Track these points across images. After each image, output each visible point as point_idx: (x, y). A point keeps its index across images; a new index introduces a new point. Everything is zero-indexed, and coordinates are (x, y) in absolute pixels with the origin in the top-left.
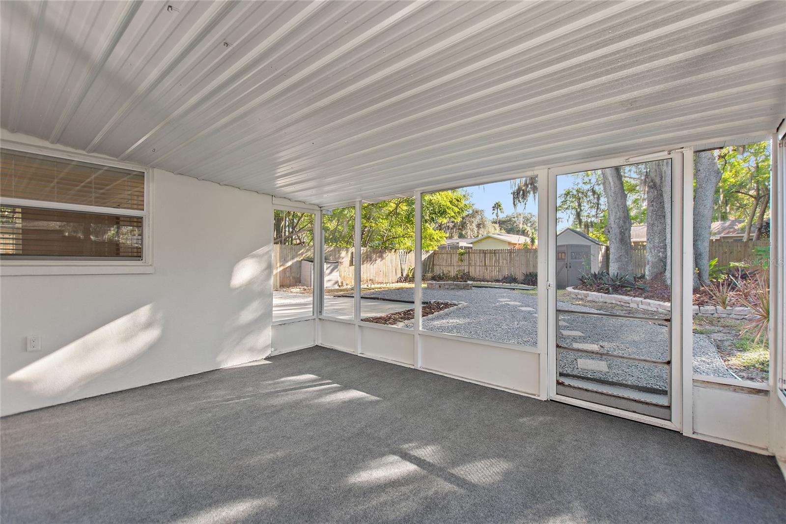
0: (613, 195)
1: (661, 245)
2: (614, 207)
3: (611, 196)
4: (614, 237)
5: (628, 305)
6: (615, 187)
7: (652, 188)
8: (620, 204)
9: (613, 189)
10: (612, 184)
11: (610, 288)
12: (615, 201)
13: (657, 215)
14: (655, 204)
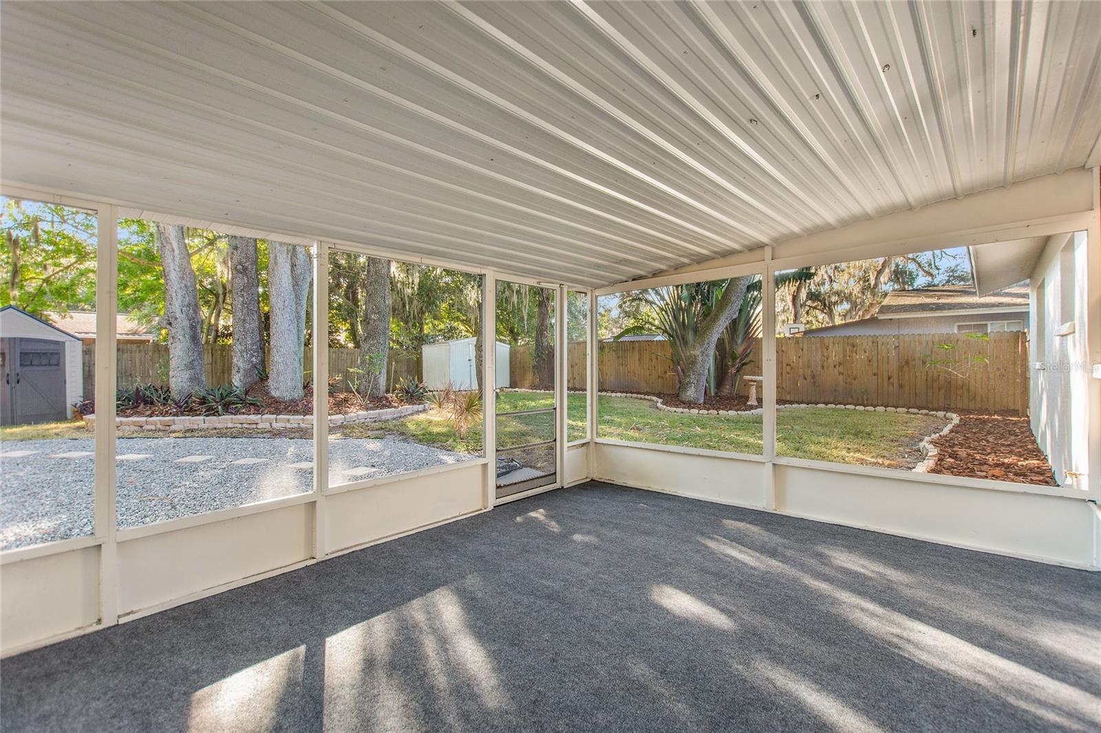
0: (177, 269)
1: (254, 347)
2: (181, 288)
3: (174, 269)
4: (180, 332)
5: (254, 426)
6: (181, 259)
7: (241, 273)
8: (189, 284)
9: (177, 259)
10: (177, 252)
11: (220, 407)
12: (182, 278)
13: (248, 309)
14: (245, 294)
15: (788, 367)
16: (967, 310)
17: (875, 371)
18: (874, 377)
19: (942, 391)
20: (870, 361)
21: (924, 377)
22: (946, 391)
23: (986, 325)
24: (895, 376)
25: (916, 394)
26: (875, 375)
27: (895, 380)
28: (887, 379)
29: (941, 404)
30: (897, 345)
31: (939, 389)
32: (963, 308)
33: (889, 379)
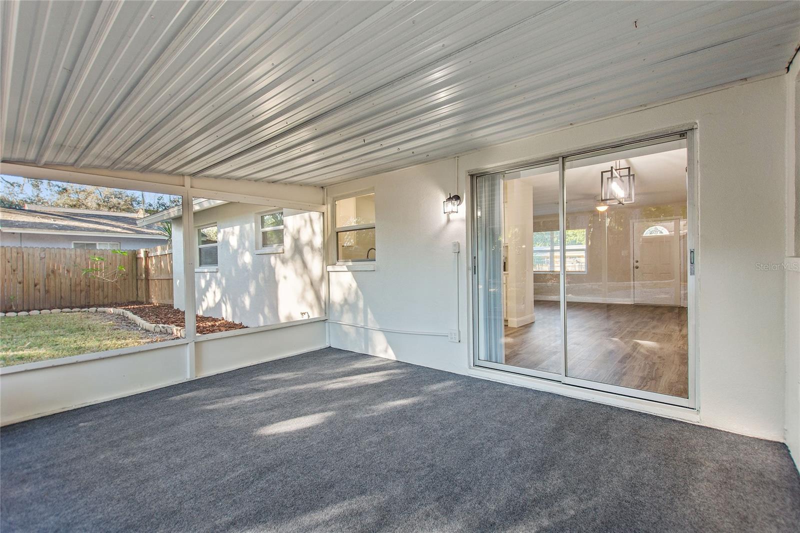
16: (85, 232)
17: (20, 280)
18: (18, 285)
19: (83, 293)
20: (14, 271)
21: (68, 283)
22: (86, 292)
23: (95, 244)
24: (42, 283)
25: (61, 297)
26: (20, 283)
27: (41, 287)
28: (33, 286)
29: (82, 303)
30: (44, 256)
31: (81, 291)
32: (82, 230)
33: (36, 286)
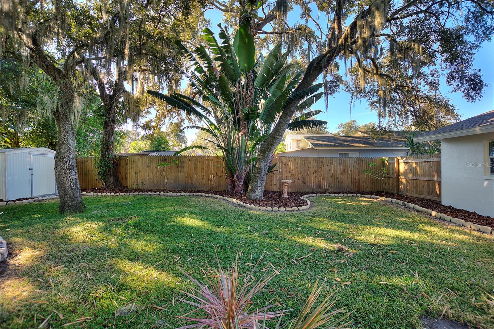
15: (290, 173)
17: (331, 175)
18: (330, 178)
20: (329, 170)
21: (350, 178)
25: (347, 186)
27: (339, 180)
28: (336, 179)
30: (341, 162)
31: (356, 183)
